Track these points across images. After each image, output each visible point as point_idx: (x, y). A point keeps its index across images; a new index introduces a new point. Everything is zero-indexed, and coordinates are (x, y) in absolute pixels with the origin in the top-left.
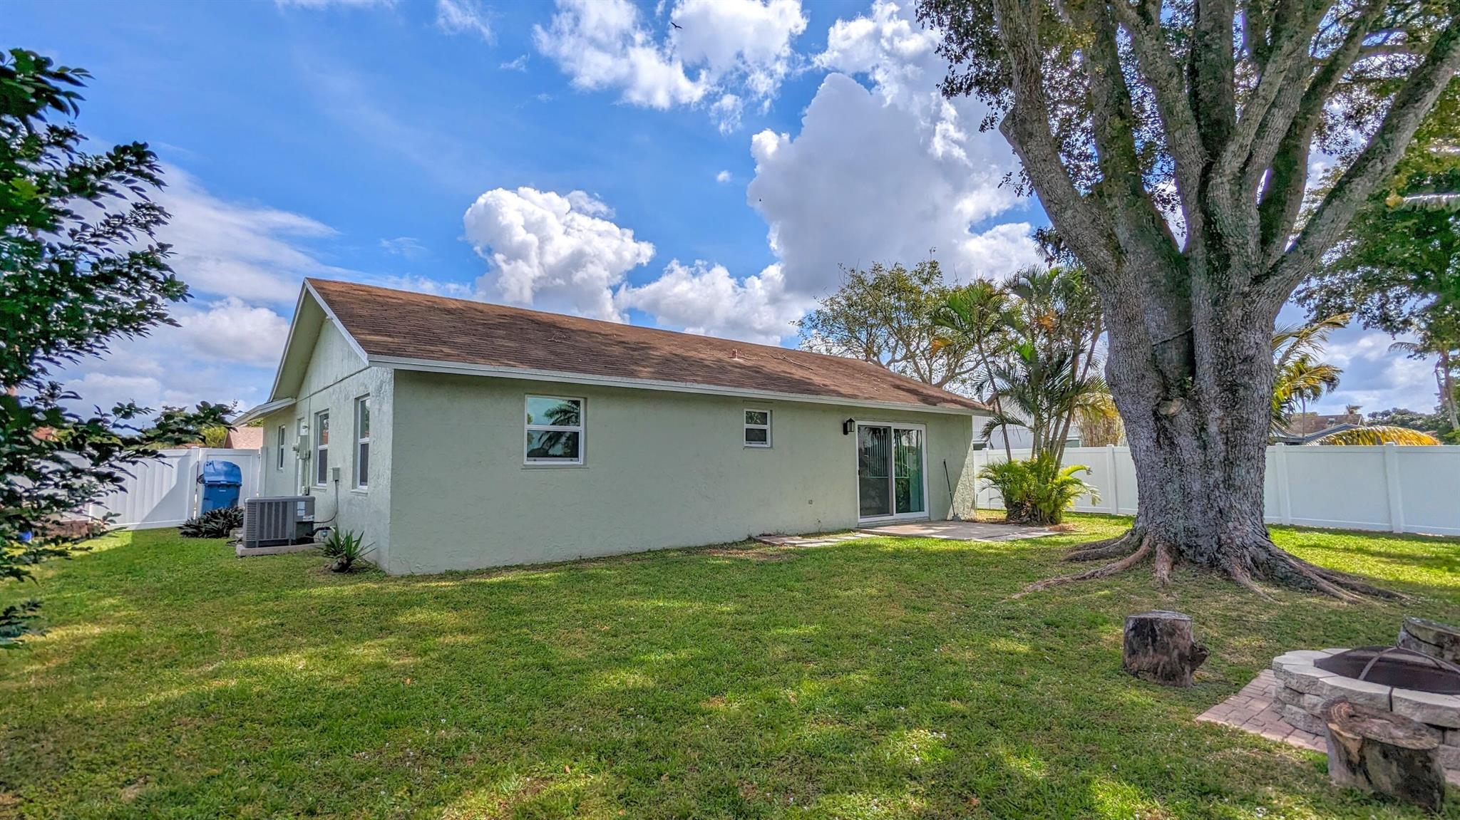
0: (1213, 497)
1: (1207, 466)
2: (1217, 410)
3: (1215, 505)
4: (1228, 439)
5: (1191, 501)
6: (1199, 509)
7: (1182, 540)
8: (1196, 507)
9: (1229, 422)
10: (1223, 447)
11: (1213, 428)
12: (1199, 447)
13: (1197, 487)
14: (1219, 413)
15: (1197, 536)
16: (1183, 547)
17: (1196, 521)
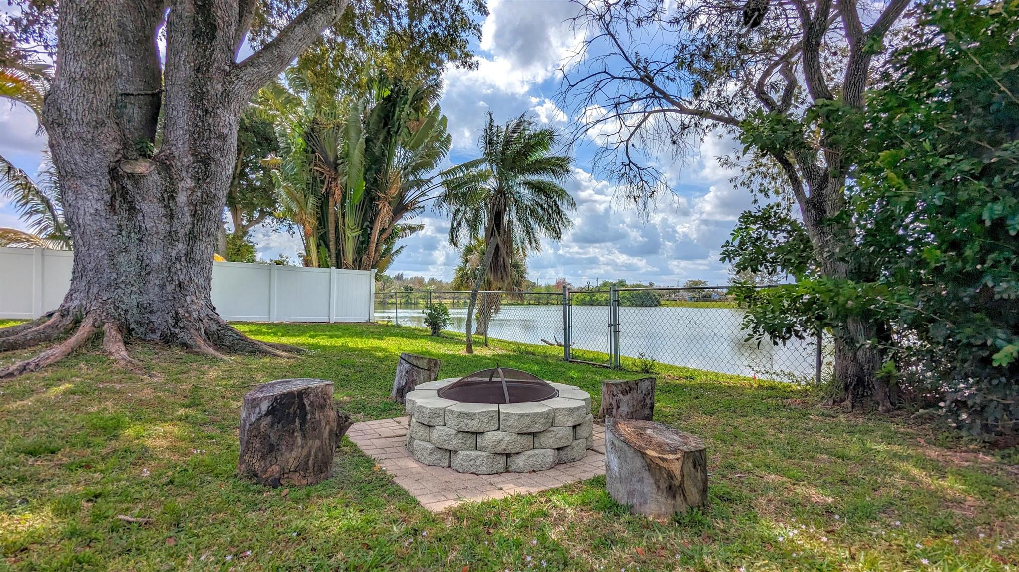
0: (173, 270)
1: (171, 237)
2: (188, 181)
3: (175, 278)
4: (196, 211)
5: (149, 274)
6: (157, 282)
7: (133, 316)
8: (154, 280)
9: (199, 194)
10: (190, 219)
11: (182, 198)
12: (165, 216)
13: (157, 258)
14: (189, 183)
15: (151, 312)
16: (133, 326)
17: (152, 295)
